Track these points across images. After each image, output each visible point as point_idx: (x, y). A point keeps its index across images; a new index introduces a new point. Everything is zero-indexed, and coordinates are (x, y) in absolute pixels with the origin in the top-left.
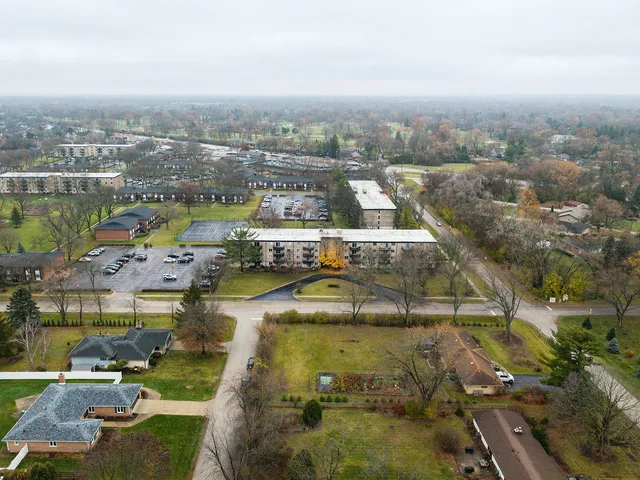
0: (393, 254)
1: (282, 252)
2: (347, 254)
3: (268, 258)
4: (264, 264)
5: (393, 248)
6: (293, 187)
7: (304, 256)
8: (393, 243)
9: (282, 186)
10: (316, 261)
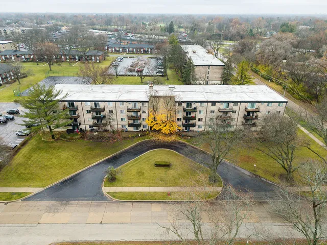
0: (235, 116)
1: (102, 114)
2: (180, 116)
3: (86, 120)
4: (82, 127)
5: (236, 108)
6: (140, 51)
7: (129, 118)
8: (236, 103)
9: (133, 51)
10: (144, 123)
